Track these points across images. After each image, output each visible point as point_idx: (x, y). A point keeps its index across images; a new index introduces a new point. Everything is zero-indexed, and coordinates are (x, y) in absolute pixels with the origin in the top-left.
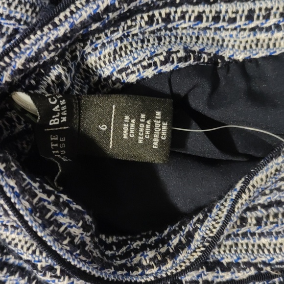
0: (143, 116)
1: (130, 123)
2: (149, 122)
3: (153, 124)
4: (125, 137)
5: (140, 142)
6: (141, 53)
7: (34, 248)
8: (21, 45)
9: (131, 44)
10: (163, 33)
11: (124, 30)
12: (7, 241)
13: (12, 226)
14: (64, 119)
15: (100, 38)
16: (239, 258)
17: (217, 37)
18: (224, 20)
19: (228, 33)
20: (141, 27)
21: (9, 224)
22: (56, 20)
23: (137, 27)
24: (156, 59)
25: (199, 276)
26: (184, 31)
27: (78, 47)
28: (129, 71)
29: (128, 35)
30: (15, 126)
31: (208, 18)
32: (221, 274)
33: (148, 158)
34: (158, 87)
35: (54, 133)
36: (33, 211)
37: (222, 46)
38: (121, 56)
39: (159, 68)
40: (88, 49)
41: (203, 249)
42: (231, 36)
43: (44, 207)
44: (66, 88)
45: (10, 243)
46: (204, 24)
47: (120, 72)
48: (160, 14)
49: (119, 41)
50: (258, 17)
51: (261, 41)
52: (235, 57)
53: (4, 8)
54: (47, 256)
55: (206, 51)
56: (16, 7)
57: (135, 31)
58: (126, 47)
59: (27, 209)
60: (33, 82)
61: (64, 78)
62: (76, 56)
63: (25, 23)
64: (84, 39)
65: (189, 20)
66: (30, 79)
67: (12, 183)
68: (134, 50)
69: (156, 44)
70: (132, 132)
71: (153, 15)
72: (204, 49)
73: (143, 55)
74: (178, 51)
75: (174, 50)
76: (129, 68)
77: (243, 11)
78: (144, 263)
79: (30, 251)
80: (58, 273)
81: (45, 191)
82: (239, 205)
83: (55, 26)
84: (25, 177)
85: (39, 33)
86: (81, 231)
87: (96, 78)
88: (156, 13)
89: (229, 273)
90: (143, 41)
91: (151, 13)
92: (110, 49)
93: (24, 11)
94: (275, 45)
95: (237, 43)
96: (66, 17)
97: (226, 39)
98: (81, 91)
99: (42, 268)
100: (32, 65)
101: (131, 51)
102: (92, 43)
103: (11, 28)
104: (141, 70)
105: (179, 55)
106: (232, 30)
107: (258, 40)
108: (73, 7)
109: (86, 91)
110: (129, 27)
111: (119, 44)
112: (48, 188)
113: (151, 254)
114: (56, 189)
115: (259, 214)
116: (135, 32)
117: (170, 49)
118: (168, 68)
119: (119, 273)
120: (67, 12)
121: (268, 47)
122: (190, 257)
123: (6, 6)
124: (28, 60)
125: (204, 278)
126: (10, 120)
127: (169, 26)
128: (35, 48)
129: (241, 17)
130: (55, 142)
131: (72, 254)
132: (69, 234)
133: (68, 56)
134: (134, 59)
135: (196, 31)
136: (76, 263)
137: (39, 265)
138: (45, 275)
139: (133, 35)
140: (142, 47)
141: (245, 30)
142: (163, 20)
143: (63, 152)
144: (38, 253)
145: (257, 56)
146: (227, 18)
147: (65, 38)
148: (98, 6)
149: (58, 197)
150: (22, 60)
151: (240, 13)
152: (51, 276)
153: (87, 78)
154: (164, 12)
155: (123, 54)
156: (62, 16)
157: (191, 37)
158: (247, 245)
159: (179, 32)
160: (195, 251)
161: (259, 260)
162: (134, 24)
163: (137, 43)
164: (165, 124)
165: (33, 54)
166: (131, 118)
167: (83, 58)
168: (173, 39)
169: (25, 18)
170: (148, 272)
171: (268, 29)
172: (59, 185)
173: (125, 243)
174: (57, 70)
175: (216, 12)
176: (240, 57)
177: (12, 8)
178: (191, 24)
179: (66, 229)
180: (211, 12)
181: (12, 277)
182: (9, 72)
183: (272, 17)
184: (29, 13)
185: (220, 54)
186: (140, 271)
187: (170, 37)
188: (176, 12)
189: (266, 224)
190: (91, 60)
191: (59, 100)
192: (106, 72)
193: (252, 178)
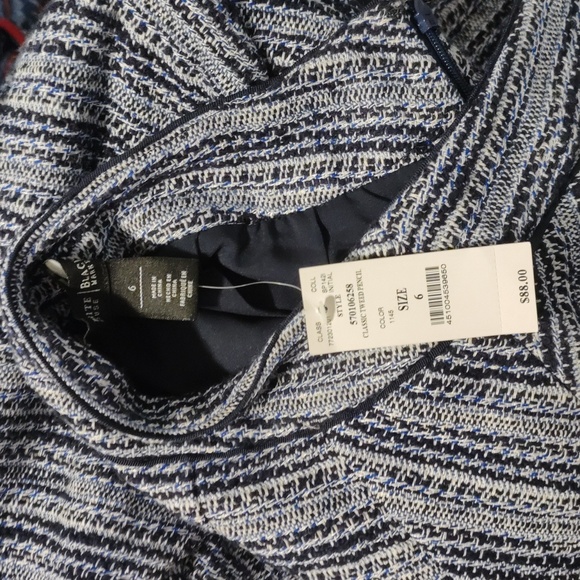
0: (169, 276)
1: (157, 283)
2: (175, 281)
3: (179, 283)
4: (154, 297)
5: (168, 301)
6: (169, 216)
7: (69, 403)
8: (50, 219)
9: (159, 208)
10: (193, 194)
11: (153, 194)
12: (45, 397)
13: (49, 382)
14: (95, 282)
15: (130, 203)
16: (279, 415)
17: (248, 195)
18: (252, 179)
19: (257, 191)
20: (170, 190)
21: (46, 381)
22: (80, 196)
23: (166, 191)
24: (183, 221)
25: (238, 434)
26: (214, 192)
27: (109, 213)
28: (159, 234)
29: (157, 199)
30: (51, 291)
31: (235, 178)
32: (262, 431)
33: (177, 316)
34: (186, 248)
35: (87, 296)
36: (62, 363)
37: (253, 203)
38: (150, 220)
39: (187, 230)
40: (120, 214)
41: (236, 403)
42: (260, 194)
43: (72, 360)
44: (98, 253)
45: (47, 399)
46: (233, 184)
47: (151, 234)
48: (188, 177)
49: (148, 206)
50: (283, 174)
51: (288, 198)
52: (266, 214)
53: (38, 181)
54: (82, 410)
55: (235, 210)
56: (49, 180)
57: (165, 194)
58: (155, 212)
59: (57, 362)
60: (65, 249)
61: (95, 243)
62: (108, 221)
63: (59, 193)
64: (114, 206)
65: (218, 181)
66: (63, 246)
67: (44, 340)
68: (162, 213)
69: (184, 207)
70: (159, 291)
71: (181, 179)
72: (233, 208)
73: (170, 218)
74: (205, 213)
75: (201, 211)
76: (158, 231)
77: (269, 170)
78: (178, 418)
79: (66, 406)
80: (93, 426)
81: (74, 347)
82: (269, 359)
83: (79, 201)
84: (56, 335)
85: (64, 207)
86: (108, 383)
87: (131, 241)
88: (184, 177)
89: (271, 430)
90: (171, 204)
91: (178, 177)
92: (139, 213)
93: (56, 182)
94: (299, 202)
95: (266, 200)
96: (88, 192)
97: (257, 197)
98: (116, 254)
99: (78, 422)
100: (61, 235)
101: (159, 215)
102: (123, 208)
103: (46, 199)
104: (170, 232)
105: (206, 216)
106: (261, 188)
107: (285, 197)
108: (93, 184)
109: (122, 254)
110: (158, 192)
111: (148, 209)
112: (78, 345)
113: (186, 410)
114: (85, 346)
115: (302, 370)
116: (165, 196)
117: (197, 211)
118: (196, 229)
119: (151, 425)
120: (89, 188)
121: (295, 204)
122: (224, 411)
123: (39, 179)
124: (57, 232)
125: (245, 435)
126: (46, 285)
127: (199, 188)
128: (62, 221)
129: (267, 176)
130: (88, 304)
131: (99, 403)
132: (96, 385)
133: (99, 222)
134: (163, 222)
135: (226, 191)
136: (104, 411)
137: (75, 418)
138: (81, 429)
139: (163, 199)
140: (170, 210)
141: (272, 188)
142: (192, 182)
143: (97, 314)
144: (73, 407)
145: (287, 213)
146: (254, 177)
147: (88, 210)
148: (117, 181)
149: (86, 353)
150: (52, 232)
151: (267, 171)
152: (87, 430)
153: (122, 241)
154: (190, 175)
155: (152, 218)
156: (84, 192)
157: (221, 197)
158: (288, 401)
159: (208, 192)
160: (229, 406)
161: (298, 415)
162: (163, 187)
163: (165, 206)
164: (191, 283)
165: (61, 226)
166: (158, 279)
167: (116, 223)
168: (202, 200)
169: (58, 189)
170: (180, 426)
171: (293, 187)
172: (88, 342)
173: (165, 402)
174: (88, 237)
175: (243, 172)
176: (271, 214)
177: (45, 181)
178: (220, 184)
179: (93, 380)
180: (237, 172)
181: (61, 449)
182: (40, 243)
183: (294, 175)
184: (62, 184)
185: (251, 212)
186: (173, 424)
187: (199, 198)
188: (203, 174)
189: (306, 379)
190: (124, 224)
191: (87, 265)
192: (138, 235)
193: (280, 332)
